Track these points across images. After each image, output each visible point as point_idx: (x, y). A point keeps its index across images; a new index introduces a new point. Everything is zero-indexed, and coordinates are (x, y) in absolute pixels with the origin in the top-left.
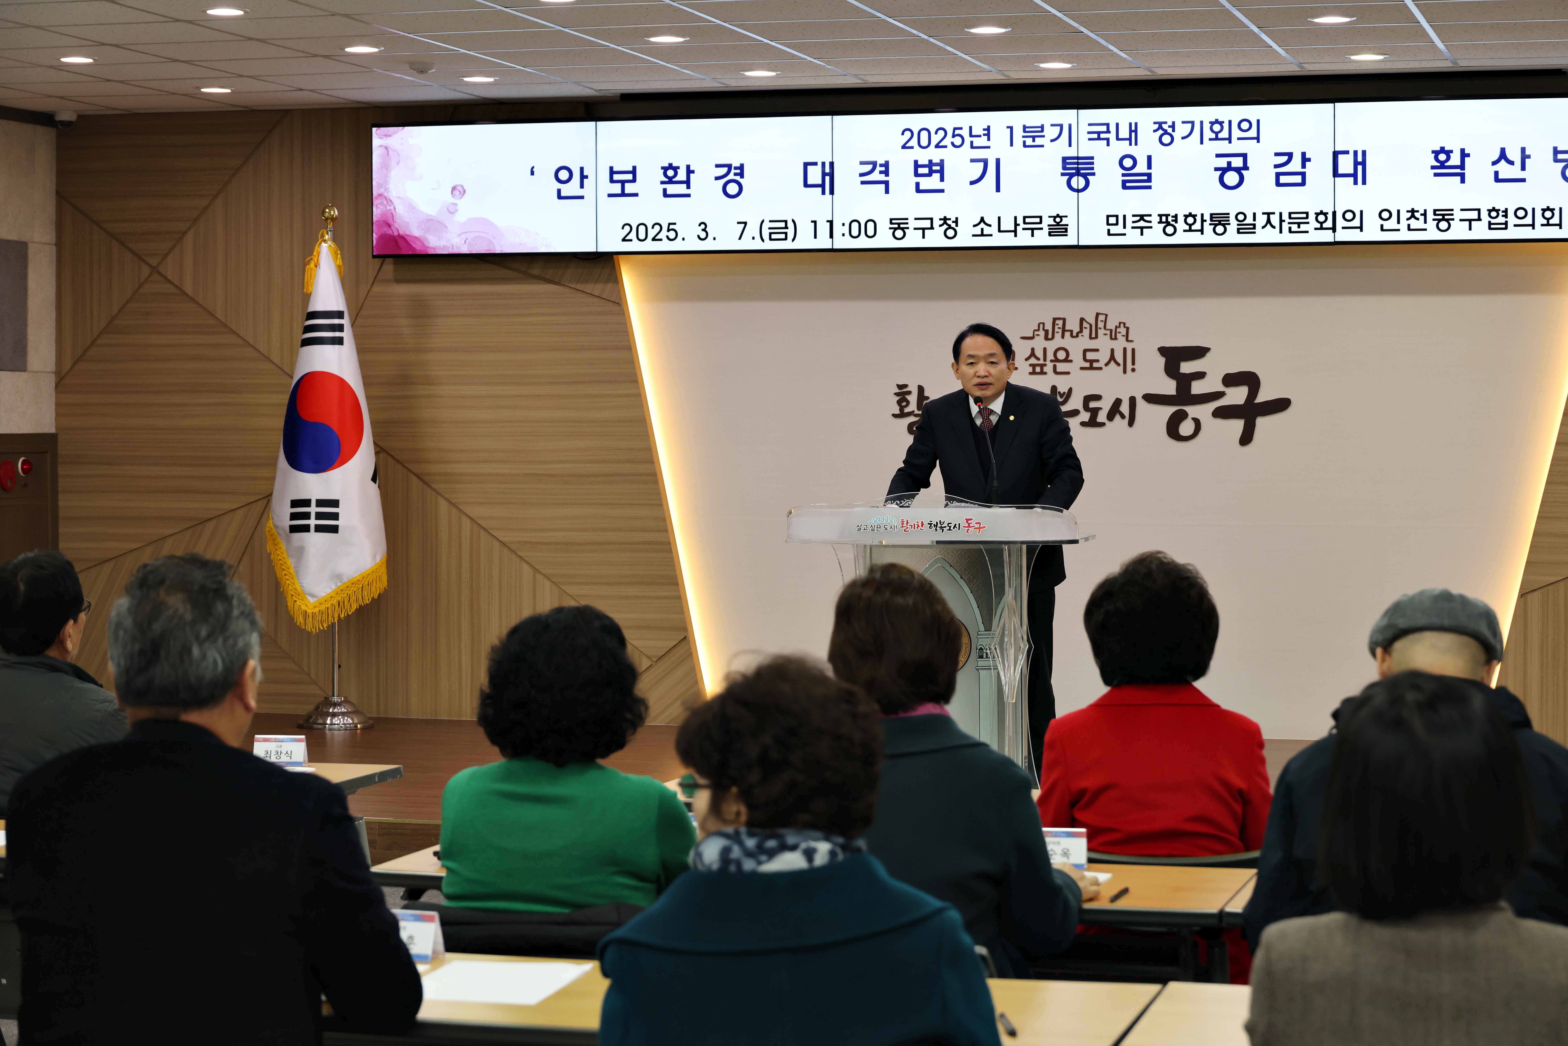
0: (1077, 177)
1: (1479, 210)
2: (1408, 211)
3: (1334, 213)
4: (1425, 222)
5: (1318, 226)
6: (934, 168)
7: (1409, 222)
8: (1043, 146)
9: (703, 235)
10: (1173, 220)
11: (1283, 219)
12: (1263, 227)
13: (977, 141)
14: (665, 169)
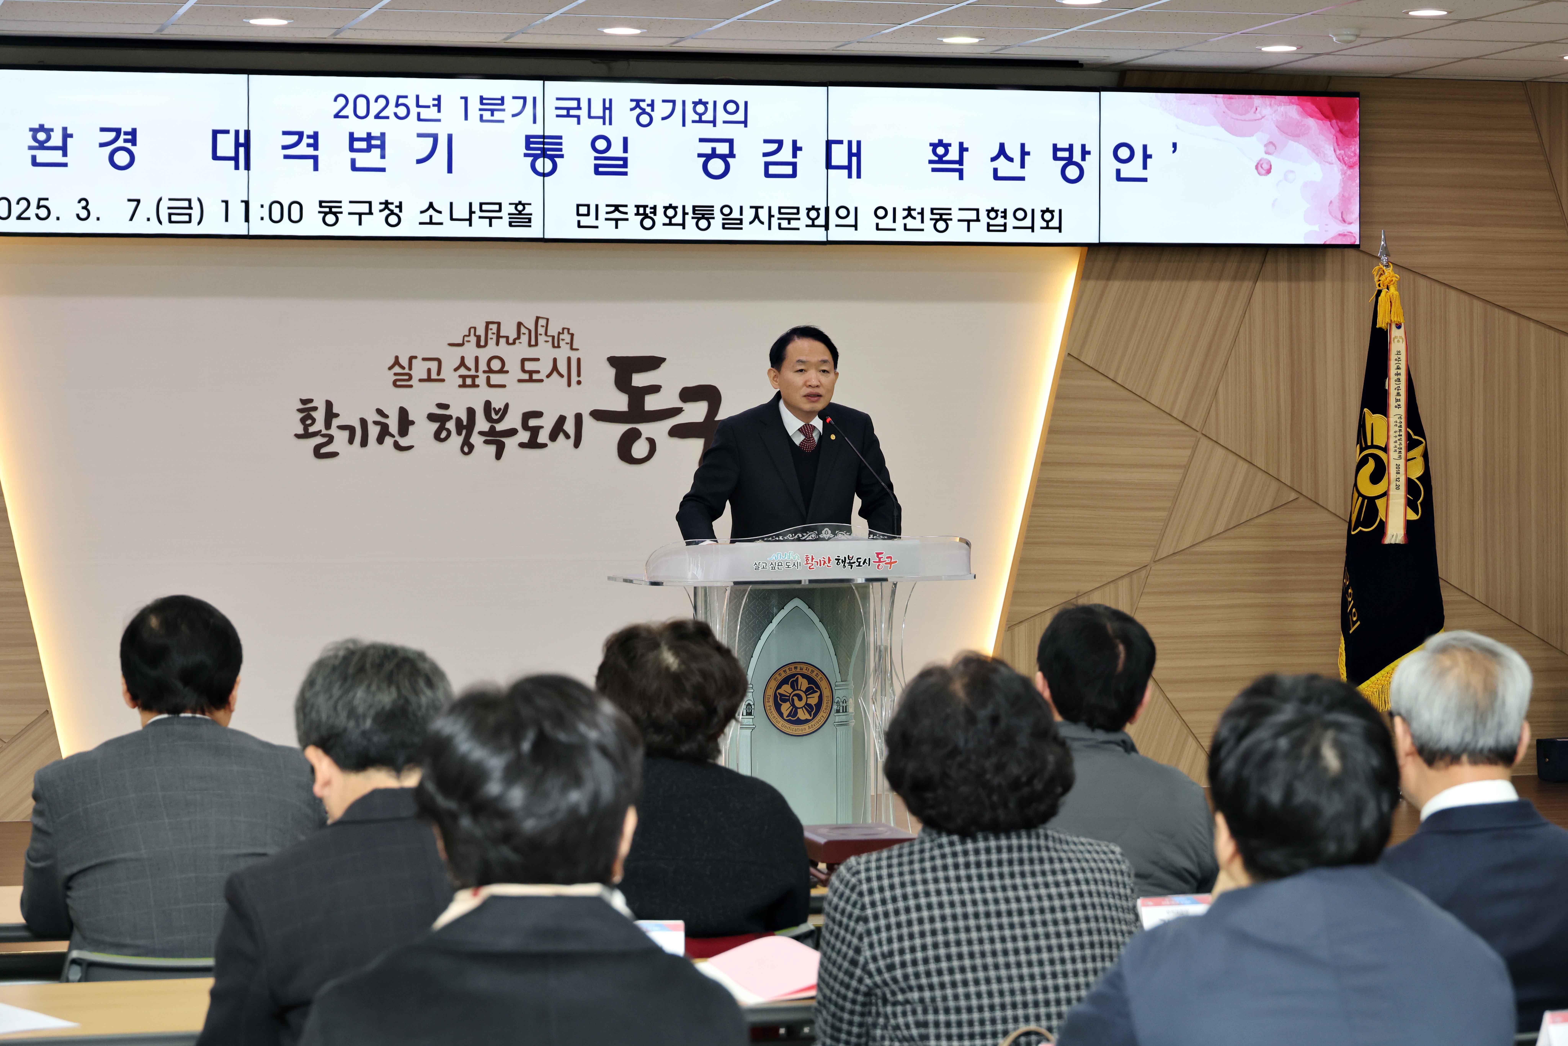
0: (542, 158)
1: (977, 210)
2: (904, 210)
3: (827, 209)
4: (922, 222)
5: (810, 223)
6: (374, 142)
7: (906, 221)
8: (502, 121)
9: (84, 214)
10: (651, 213)
11: (772, 214)
12: (751, 223)
13: (425, 113)
14: (35, 132)
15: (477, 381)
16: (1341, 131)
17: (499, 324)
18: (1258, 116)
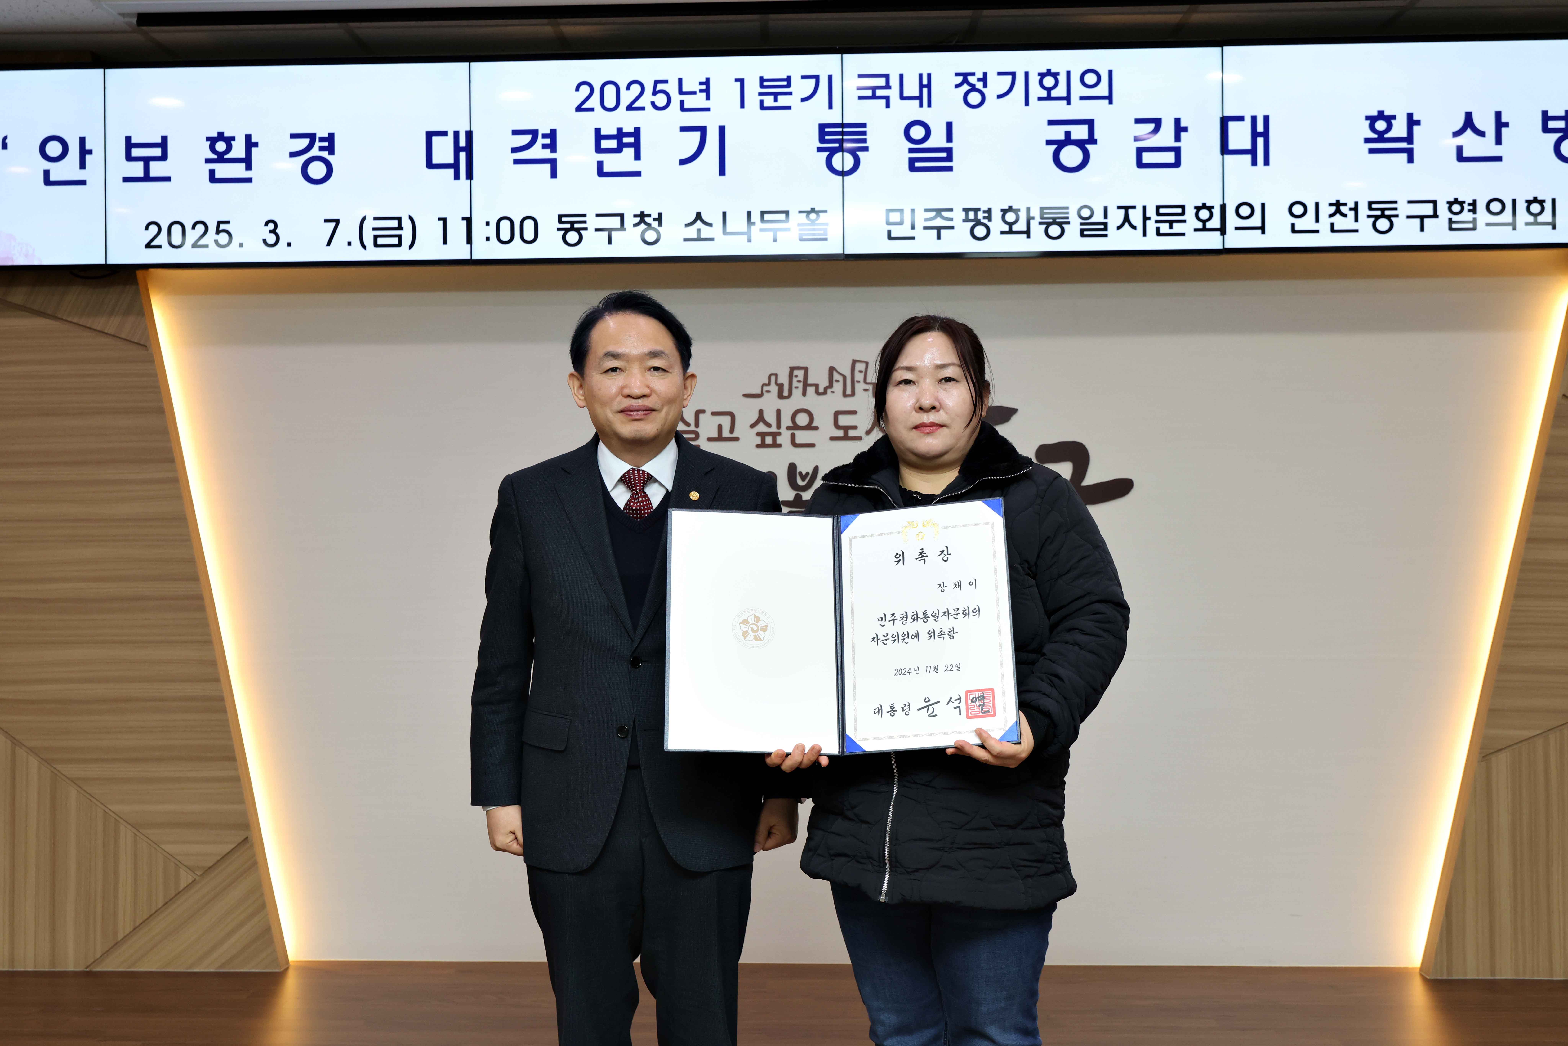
0: (841, 153)
1: (1434, 203)
2: (1331, 205)
3: (1223, 207)
4: (1356, 220)
5: (1200, 225)
6: (626, 140)
7: (1333, 220)
8: (789, 108)
9: (271, 239)
10: (984, 218)
11: (1148, 215)
12: (1119, 228)
13: (690, 101)
14: (212, 141)
15: (779, 440)
17: (806, 369)
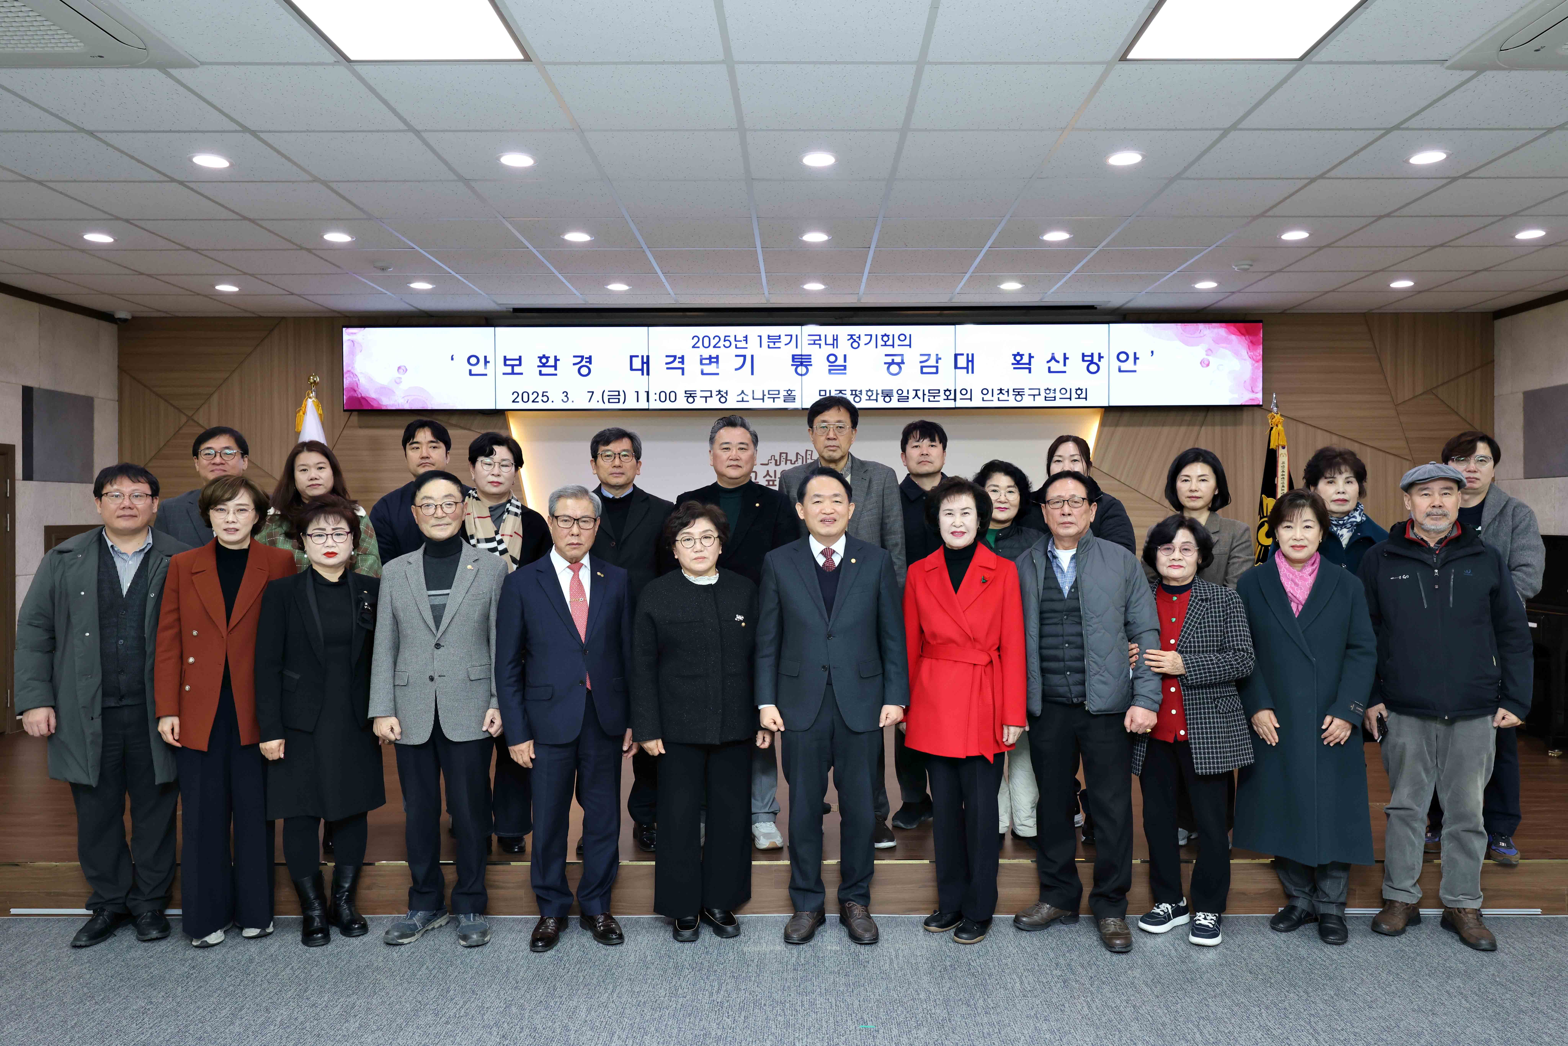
0: (801, 367)
1: (1039, 389)
2: (998, 390)
3: (955, 390)
4: (1008, 396)
5: (946, 398)
6: (713, 360)
7: (999, 396)
8: (780, 348)
9: (565, 399)
10: (859, 393)
11: (925, 393)
12: (913, 398)
13: (739, 345)
14: (540, 358)
16: (1251, 342)
17: (787, 454)
18: (1202, 335)
